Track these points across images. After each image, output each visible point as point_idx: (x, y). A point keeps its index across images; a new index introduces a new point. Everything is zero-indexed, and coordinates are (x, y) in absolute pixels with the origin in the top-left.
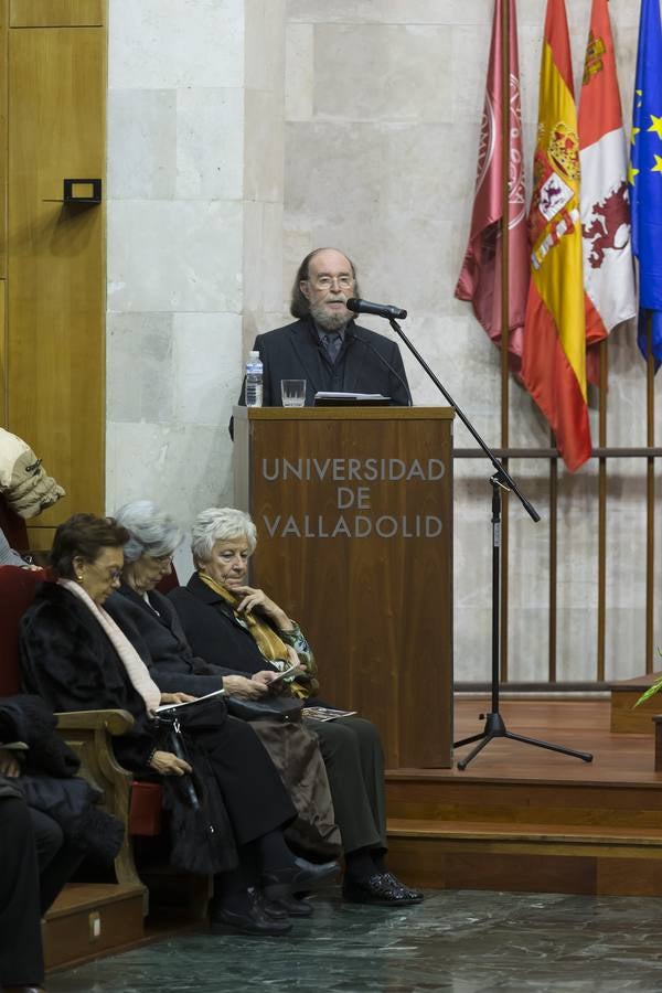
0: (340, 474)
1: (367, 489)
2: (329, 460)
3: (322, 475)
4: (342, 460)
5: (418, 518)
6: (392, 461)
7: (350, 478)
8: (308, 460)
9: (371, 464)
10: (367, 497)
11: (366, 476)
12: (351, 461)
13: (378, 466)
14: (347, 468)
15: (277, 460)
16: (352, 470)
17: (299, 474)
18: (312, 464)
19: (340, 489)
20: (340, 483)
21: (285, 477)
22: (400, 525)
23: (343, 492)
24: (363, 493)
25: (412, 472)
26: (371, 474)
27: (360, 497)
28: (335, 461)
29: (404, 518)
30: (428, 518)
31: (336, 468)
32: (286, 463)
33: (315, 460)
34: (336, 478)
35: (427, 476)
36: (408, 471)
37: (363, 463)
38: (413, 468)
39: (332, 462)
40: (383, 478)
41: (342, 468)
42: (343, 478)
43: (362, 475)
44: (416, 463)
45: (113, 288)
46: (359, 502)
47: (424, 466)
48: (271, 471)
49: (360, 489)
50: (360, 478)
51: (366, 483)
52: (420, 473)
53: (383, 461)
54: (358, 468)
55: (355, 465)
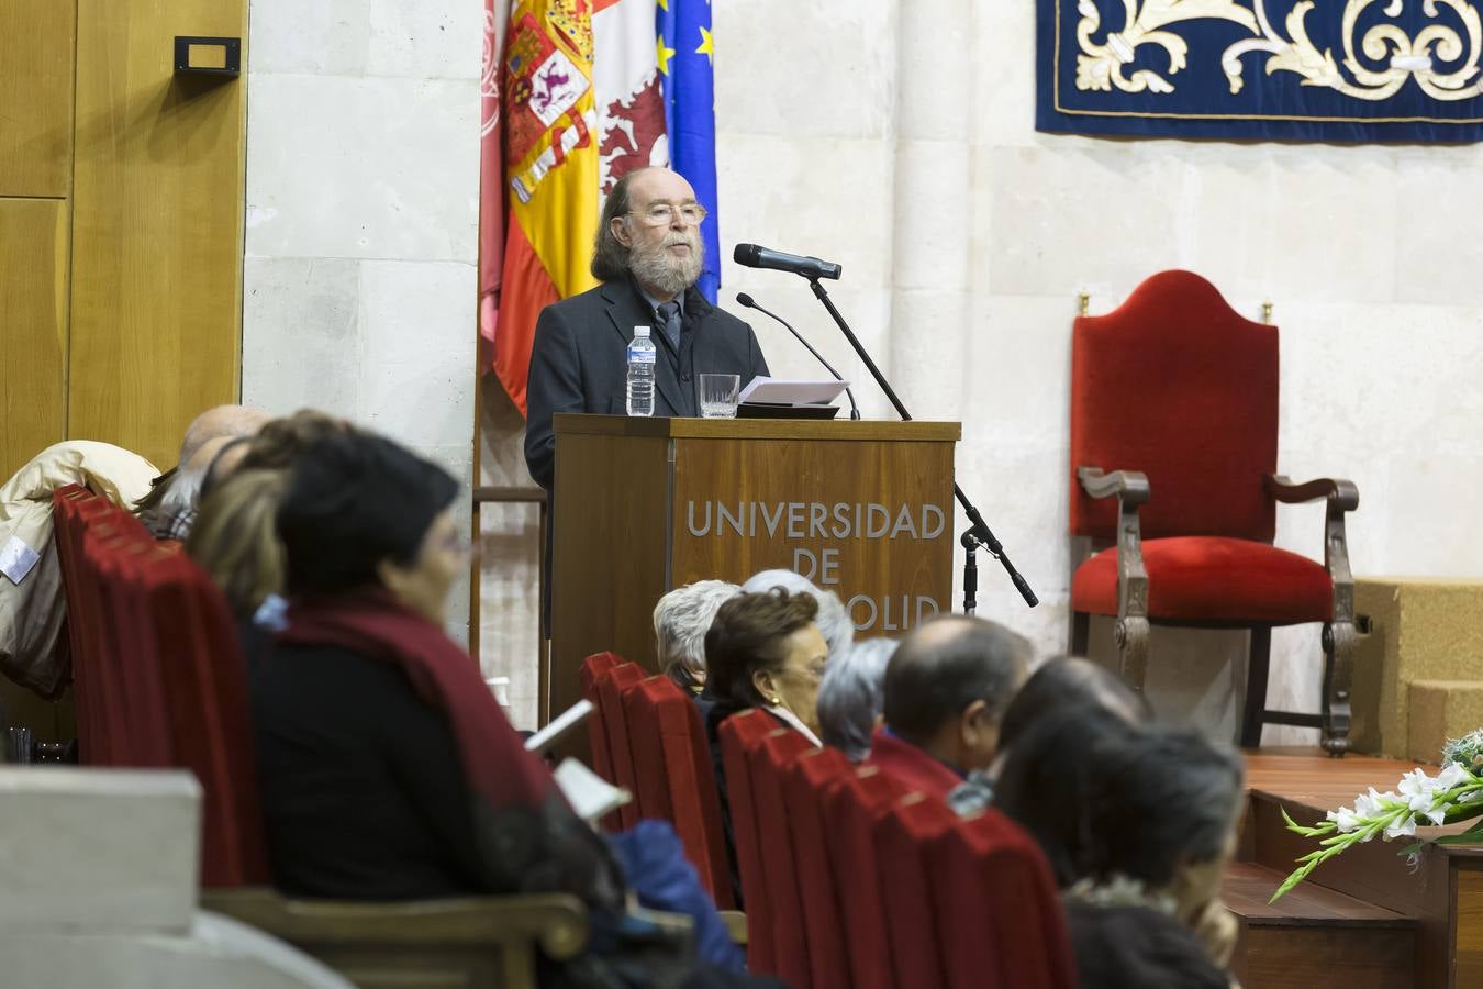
0: (797, 526)
1: (836, 552)
2: (782, 505)
3: (772, 527)
4: (802, 506)
5: (906, 598)
6: (871, 506)
7: (812, 535)
8: (753, 505)
9: (842, 511)
10: (835, 565)
11: (834, 529)
12: (814, 506)
13: (851, 515)
14: (808, 518)
15: (709, 504)
16: (816, 522)
17: (739, 527)
18: (759, 511)
19: (797, 552)
20: (797, 542)
21: (720, 533)
22: (880, 612)
23: (801, 556)
24: (830, 558)
25: (899, 526)
26: (842, 527)
27: (826, 565)
28: (792, 506)
29: (887, 598)
30: (920, 599)
31: (792, 518)
32: (722, 510)
33: (762, 505)
34: (792, 534)
35: (919, 532)
36: (893, 521)
37: (830, 510)
38: (900, 519)
39: (787, 507)
40: (858, 535)
41: (801, 518)
42: (801, 534)
43: (829, 531)
44: (905, 511)
45: (259, 217)
46: (824, 573)
47: (916, 516)
48: (699, 524)
49: (826, 552)
50: (825, 534)
51: (833, 542)
52: (910, 527)
53: (859, 506)
54: (823, 518)
55: (819, 513)
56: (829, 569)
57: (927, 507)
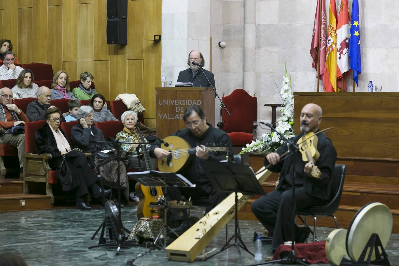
0: (176, 103)
1: (183, 107)
2: (174, 100)
3: (172, 103)
6: (189, 100)
7: (179, 105)
8: (169, 100)
10: (183, 109)
11: (183, 104)
13: (185, 102)
14: (178, 102)
15: (162, 100)
16: (179, 103)
17: (167, 103)
18: (170, 101)
19: (177, 107)
20: (177, 106)
21: (164, 104)
24: (182, 108)
25: (193, 103)
26: (184, 103)
27: (181, 109)
28: (176, 100)
31: (176, 102)
32: (164, 101)
33: (171, 100)
34: (176, 104)
35: (197, 104)
36: (192, 102)
40: (187, 104)
41: (177, 102)
44: (194, 101)
45: (163, 61)
47: (196, 102)
48: (161, 103)
49: (181, 107)
50: (181, 105)
51: (183, 106)
52: (195, 103)
53: (187, 100)
54: (181, 102)
55: (180, 101)
56: (182, 110)
57: (198, 100)
